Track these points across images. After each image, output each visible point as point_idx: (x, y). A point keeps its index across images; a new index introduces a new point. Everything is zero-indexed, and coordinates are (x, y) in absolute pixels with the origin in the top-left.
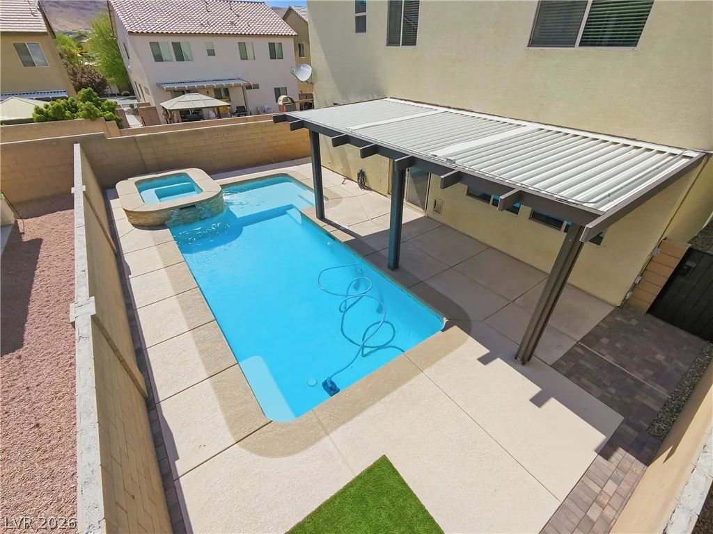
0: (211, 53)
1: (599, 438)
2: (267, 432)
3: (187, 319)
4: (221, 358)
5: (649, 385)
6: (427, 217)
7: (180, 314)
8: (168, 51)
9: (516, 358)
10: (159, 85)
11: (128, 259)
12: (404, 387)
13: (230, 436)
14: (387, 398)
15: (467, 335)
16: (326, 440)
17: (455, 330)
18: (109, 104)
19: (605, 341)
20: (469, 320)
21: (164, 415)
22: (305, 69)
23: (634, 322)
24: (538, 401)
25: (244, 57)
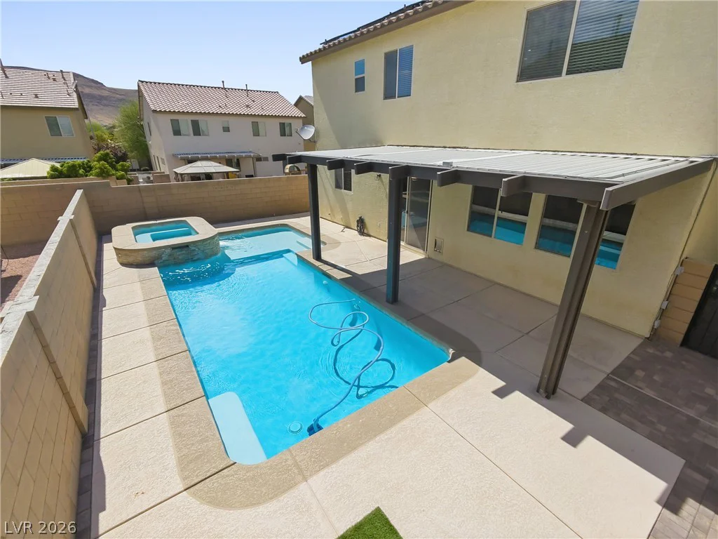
0: (226, 129)
1: (659, 486)
2: (227, 476)
3: (156, 349)
4: (186, 389)
5: (705, 422)
6: (428, 259)
7: (150, 344)
8: (186, 126)
9: (538, 391)
10: (175, 156)
11: (107, 293)
12: (405, 422)
13: (179, 481)
14: (382, 436)
15: (478, 366)
16: (303, 486)
17: (463, 361)
18: (122, 166)
19: (640, 373)
20: (479, 352)
21: (101, 455)
22: (309, 129)
23: (668, 354)
24: (572, 439)
25: (256, 133)
